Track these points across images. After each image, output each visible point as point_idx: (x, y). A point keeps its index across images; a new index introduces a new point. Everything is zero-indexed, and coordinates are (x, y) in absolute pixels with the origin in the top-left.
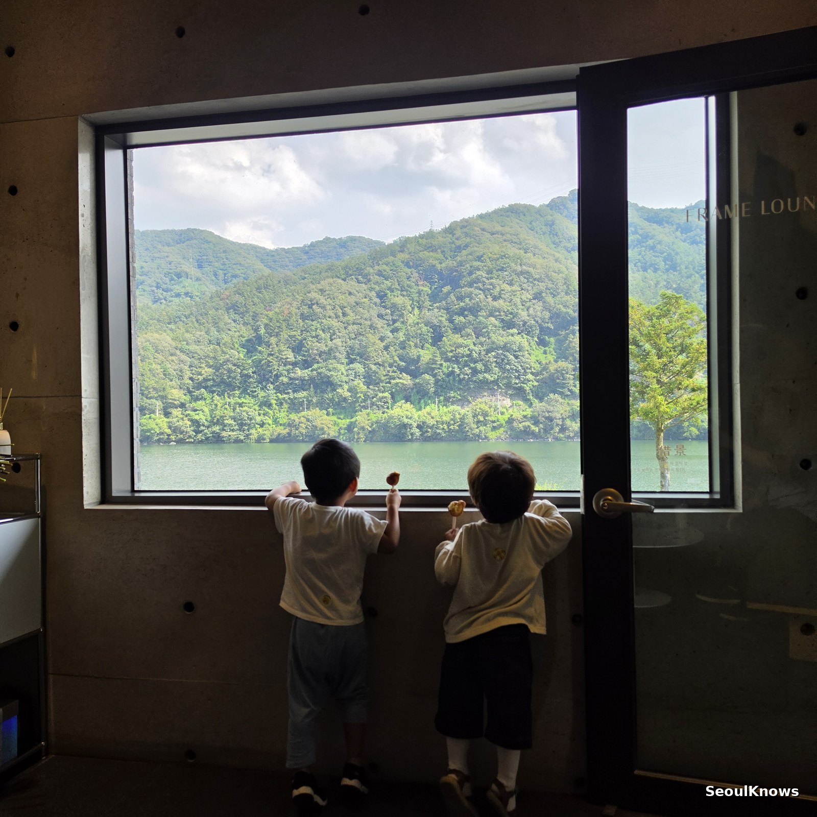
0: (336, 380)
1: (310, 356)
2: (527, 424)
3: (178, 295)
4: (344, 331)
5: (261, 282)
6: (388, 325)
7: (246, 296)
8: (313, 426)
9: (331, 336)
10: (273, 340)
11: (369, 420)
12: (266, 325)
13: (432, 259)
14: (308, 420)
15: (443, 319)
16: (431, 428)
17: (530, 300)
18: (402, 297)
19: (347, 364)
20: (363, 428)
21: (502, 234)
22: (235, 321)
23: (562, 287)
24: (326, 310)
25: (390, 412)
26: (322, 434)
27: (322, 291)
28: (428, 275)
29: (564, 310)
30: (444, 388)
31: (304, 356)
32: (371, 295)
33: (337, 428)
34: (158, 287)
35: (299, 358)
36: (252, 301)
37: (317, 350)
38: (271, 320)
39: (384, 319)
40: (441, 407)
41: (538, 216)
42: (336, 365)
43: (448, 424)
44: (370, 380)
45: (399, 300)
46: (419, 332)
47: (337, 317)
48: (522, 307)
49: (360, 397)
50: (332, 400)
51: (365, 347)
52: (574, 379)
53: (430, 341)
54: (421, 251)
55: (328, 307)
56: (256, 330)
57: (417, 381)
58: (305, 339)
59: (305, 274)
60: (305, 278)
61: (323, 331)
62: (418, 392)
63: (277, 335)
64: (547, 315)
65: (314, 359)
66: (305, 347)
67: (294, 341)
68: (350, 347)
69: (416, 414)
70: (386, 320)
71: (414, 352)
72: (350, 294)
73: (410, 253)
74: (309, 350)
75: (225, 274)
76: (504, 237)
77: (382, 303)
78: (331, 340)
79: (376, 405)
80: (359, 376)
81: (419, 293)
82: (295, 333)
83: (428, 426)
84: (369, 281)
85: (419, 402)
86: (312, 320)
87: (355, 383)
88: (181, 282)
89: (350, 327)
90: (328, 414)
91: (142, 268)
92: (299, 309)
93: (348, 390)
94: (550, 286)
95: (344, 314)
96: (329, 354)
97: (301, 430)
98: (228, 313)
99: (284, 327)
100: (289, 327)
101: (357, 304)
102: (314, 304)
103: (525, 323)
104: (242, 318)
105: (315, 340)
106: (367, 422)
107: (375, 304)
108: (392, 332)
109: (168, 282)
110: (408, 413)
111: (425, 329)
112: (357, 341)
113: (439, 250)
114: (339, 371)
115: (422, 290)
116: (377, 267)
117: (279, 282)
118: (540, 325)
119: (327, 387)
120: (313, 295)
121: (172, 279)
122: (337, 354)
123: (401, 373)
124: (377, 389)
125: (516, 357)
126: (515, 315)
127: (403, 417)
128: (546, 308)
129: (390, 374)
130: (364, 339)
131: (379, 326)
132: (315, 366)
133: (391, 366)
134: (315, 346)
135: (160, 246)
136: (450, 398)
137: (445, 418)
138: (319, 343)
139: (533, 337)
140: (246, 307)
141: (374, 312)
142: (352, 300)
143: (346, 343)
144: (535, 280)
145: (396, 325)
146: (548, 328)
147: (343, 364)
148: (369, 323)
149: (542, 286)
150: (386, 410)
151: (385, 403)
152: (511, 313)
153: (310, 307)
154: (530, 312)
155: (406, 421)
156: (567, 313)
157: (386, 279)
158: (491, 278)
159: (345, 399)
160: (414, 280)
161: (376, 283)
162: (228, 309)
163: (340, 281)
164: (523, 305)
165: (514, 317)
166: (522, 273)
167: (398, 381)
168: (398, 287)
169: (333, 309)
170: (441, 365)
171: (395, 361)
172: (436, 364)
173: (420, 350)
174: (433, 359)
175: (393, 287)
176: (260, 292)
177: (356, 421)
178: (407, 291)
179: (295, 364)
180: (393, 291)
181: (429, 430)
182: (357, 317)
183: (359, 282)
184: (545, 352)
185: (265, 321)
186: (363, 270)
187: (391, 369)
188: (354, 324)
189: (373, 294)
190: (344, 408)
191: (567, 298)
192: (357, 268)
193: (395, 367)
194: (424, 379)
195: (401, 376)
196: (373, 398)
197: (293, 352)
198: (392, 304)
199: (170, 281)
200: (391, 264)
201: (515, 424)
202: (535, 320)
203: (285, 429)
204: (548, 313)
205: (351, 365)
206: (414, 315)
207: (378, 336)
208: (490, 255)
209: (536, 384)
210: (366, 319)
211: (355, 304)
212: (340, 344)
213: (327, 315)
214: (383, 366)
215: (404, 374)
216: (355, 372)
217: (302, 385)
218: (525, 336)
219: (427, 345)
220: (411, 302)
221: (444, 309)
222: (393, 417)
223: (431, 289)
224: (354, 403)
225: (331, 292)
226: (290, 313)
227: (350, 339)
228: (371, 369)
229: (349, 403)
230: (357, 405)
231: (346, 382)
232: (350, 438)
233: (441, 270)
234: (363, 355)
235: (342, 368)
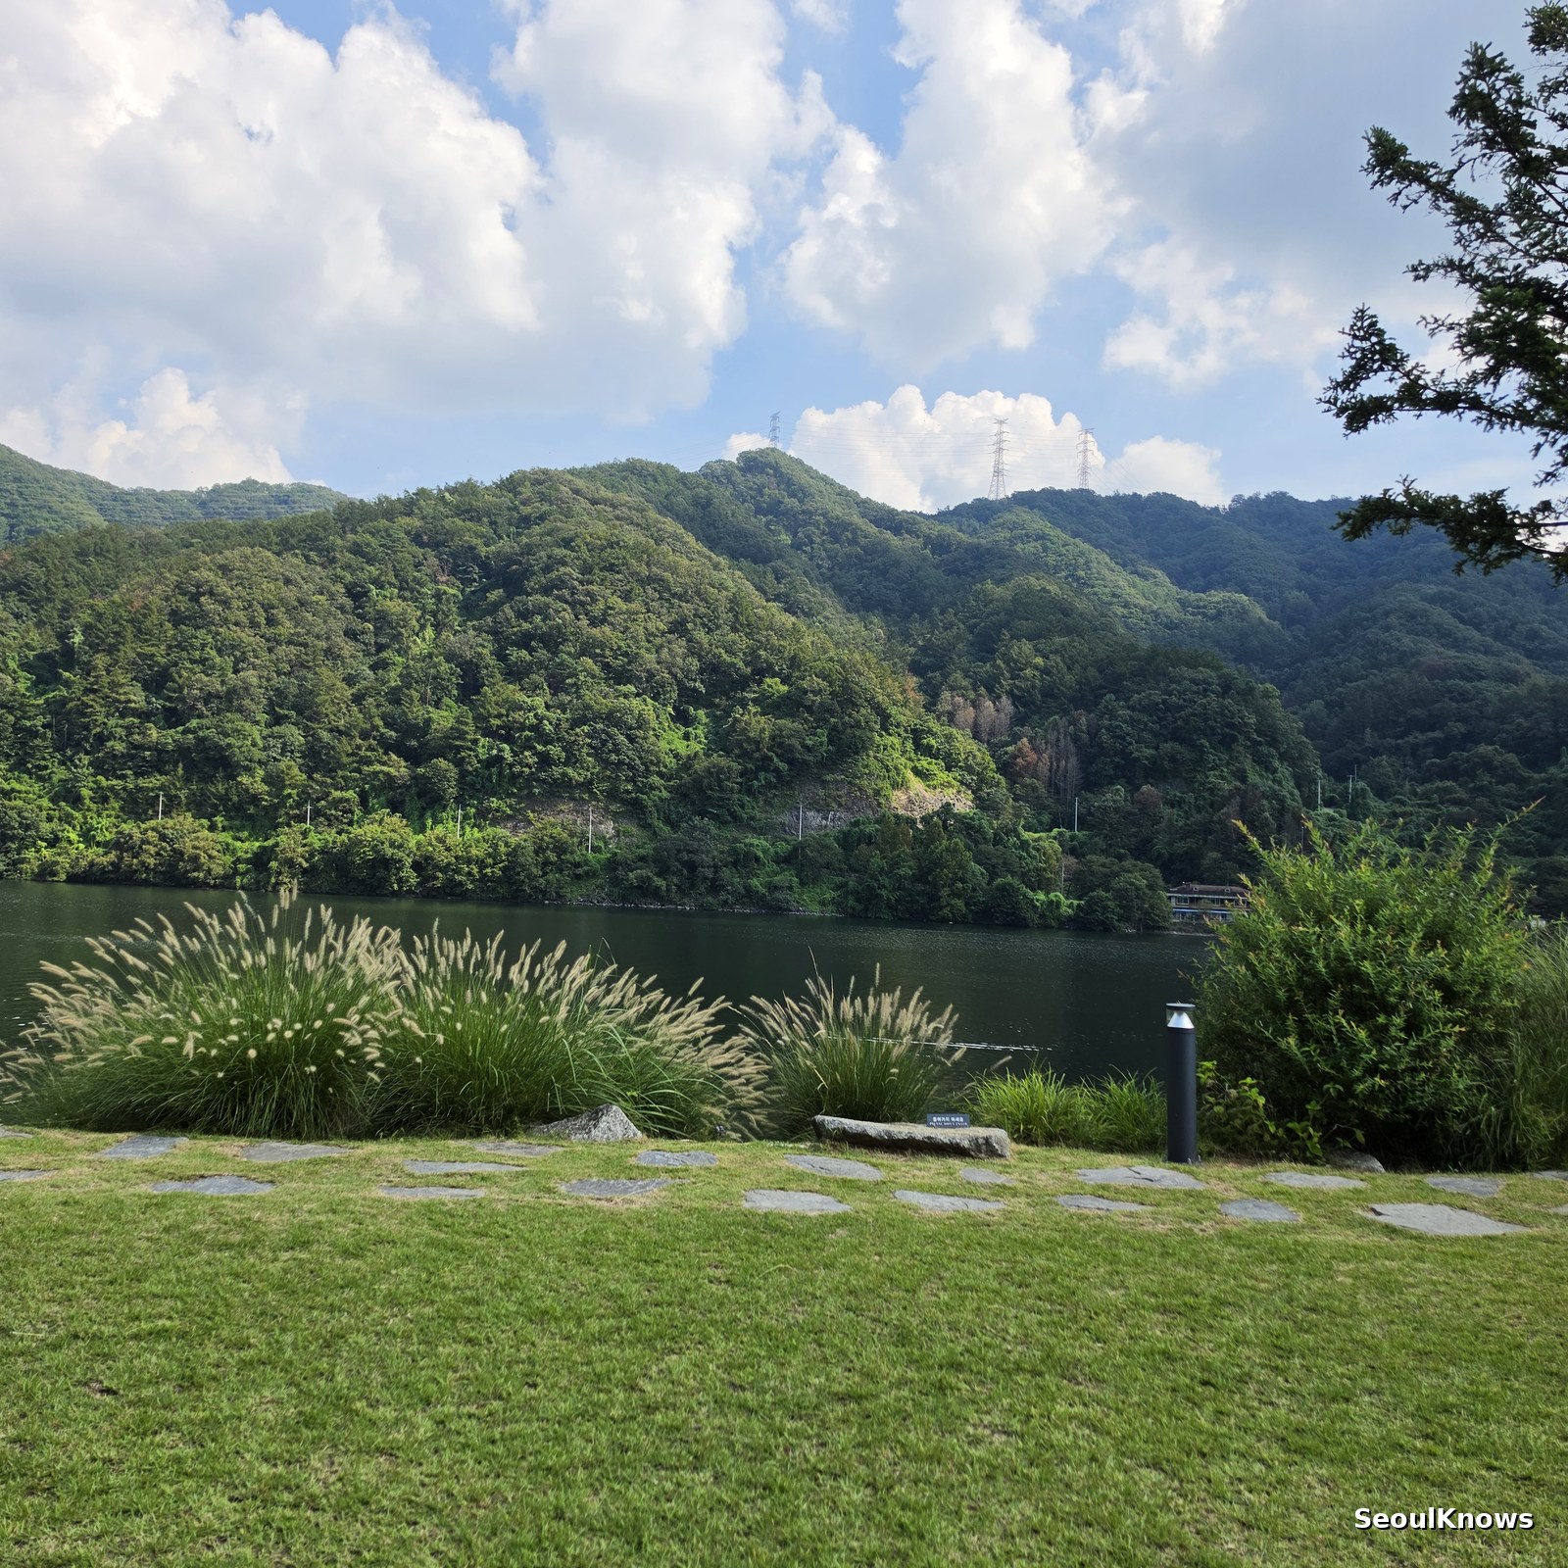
0: (239, 757)
1: (182, 700)
2: (644, 872)
4: (266, 656)
5: (88, 541)
6: (367, 654)
7: (51, 567)
8: (174, 850)
9: (236, 663)
10: (101, 660)
11: (305, 845)
12: (88, 628)
13: (471, 534)
14: (163, 838)
15: (485, 651)
16: (445, 869)
17: (663, 634)
18: (400, 601)
19: (269, 725)
20: (290, 863)
21: (614, 506)
22: (17, 617)
23: (725, 617)
24: (229, 608)
25: (356, 831)
26: (194, 871)
27: (225, 569)
28: (459, 563)
29: (728, 659)
30: (477, 790)
31: (169, 699)
32: (333, 589)
33: (229, 859)
35: (158, 703)
36: (64, 578)
37: (201, 689)
38: (99, 616)
39: (357, 640)
40: (468, 829)
41: (681, 487)
42: (239, 724)
43: (482, 864)
44: (316, 759)
45: (393, 605)
46: (432, 671)
47: (254, 625)
48: (648, 645)
49: (289, 796)
50: (224, 799)
51: (311, 692)
52: (740, 792)
53: (455, 692)
54: (447, 517)
55: (235, 603)
56: (63, 635)
57: (421, 770)
58: (176, 664)
59: (193, 536)
60: (192, 545)
61: (220, 652)
62: (420, 795)
63: (111, 650)
64: (694, 664)
65: (193, 708)
66: (174, 681)
67: (150, 667)
68: (277, 689)
69: (413, 840)
70: (363, 643)
71: (418, 712)
72: (288, 581)
73: (424, 518)
74: (180, 689)
76: (617, 512)
77: (356, 608)
78: (236, 672)
79: (325, 815)
80: (292, 752)
81: (438, 596)
82: (153, 649)
83: (437, 867)
84: (333, 561)
85: (422, 816)
86: (197, 628)
87: (282, 766)
89: (281, 650)
90: (212, 828)
92: (167, 599)
93: (263, 780)
94: (702, 610)
95: (271, 622)
96: (230, 700)
97: (144, 857)
99: (129, 636)
100: (140, 635)
101: (302, 603)
102: (203, 594)
103: (651, 675)
104: (34, 611)
105: (197, 668)
106: (300, 850)
107: (342, 608)
108: (374, 668)
110: (395, 836)
111: (445, 667)
112: (293, 680)
113: (485, 520)
114: (249, 735)
115: (445, 593)
116: (350, 536)
117: (132, 546)
118: (679, 683)
119: (216, 769)
120: (205, 574)
122: (246, 702)
123: (386, 753)
124: (329, 780)
125: (631, 739)
126: (632, 658)
127: (383, 843)
128: (693, 650)
129: (362, 753)
130: (310, 676)
131: (346, 653)
132: (194, 723)
133: (365, 735)
134: (196, 681)
136: (489, 810)
137: (474, 852)
138: (207, 675)
139: (665, 705)
140: (48, 590)
141: (338, 624)
142: (290, 594)
143: (268, 680)
144: (674, 595)
145: (384, 655)
146: (695, 690)
147: (257, 723)
148: (323, 644)
149: (687, 609)
150: (346, 827)
151: (345, 812)
152: (626, 654)
153: (194, 598)
154: (663, 656)
155: (389, 851)
156: (734, 665)
157: (370, 562)
158: (591, 583)
159: (255, 799)
160: (429, 571)
161: (347, 567)
163: (269, 554)
164: (649, 641)
165: (629, 663)
166: (650, 580)
168: (394, 580)
169: (245, 609)
170: (475, 742)
171: (375, 728)
172: (464, 739)
173: (431, 709)
174: (458, 730)
175: (383, 578)
176: (83, 562)
177: (277, 845)
178: (412, 591)
179: (145, 716)
180: (382, 587)
181: (440, 875)
182: (299, 630)
183: (307, 558)
184: (686, 737)
185: (86, 617)
186: (321, 539)
187: (365, 744)
188: (290, 643)
189: (340, 589)
190: (251, 817)
191: (732, 636)
192: (309, 535)
193: (374, 739)
194: (436, 768)
195: (386, 758)
196: (318, 800)
197: (145, 688)
198: (378, 612)
200: (383, 534)
201: (620, 872)
202: (670, 673)
203: (107, 853)
204: (696, 662)
205: (275, 729)
206: (424, 639)
207: (341, 672)
208: (589, 539)
209: (665, 794)
210: (318, 637)
211: (296, 604)
212: (255, 681)
213: (232, 618)
214: (347, 735)
215: (394, 757)
216: (284, 744)
217: (160, 760)
218: (649, 700)
219: (446, 700)
220: (419, 613)
221: (487, 633)
222: (361, 841)
223: (463, 592)
224: (275, 808)
225: (245, 574)
226: (146, 607)
227: (279, 674)
228: (320, 740)
229: (264, 807)
230: (282, 812)
231: (260, 762)
232: (257, 882)
233: (487, 557)
234: (305, 709)
235: (256, 733)
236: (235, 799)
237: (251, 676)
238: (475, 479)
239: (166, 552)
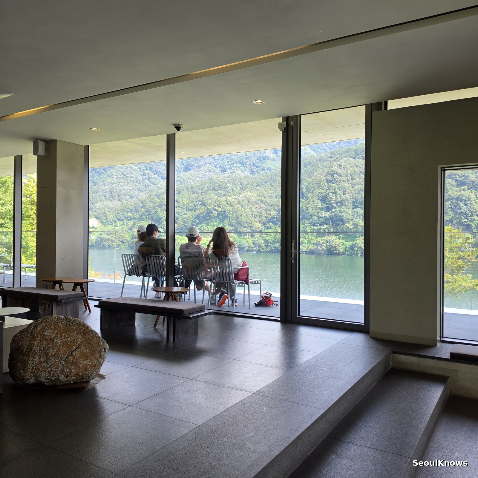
0: (345, 219)
1: (331, 204)
8: (330, 245)
9: (344, 192)
10: (310, 195)
14: (327, 242)
19: (353, 209)
20: (360, 248)
26: (335, 250)
31: (327, 204)
33: (344, 247)
35: (324, 205)
37: (335, 201)
38: (309, 184)
42: (345, 209)
49: (359, 229)
50: (342, 230)
58: (328, 194)
61: (339, 189)
63: (312, 192)
65: (333, 206)
66: (328, 199)
67: (322, 195)
68: (355, 198)
74: (330, 201)
78: (344, 195)
80: (360, 216)
82: (323, 191)
87: (357, 220)
90: (339, 239)
93: (352, 225)
97: (323, 247)
99: (316, 188)
100: (320, 187)
105: (334, 195)
106: (362, 244)
114: (348, 212)
119: (340, 222)
122: (347, 203)
132: (333, 210)
134: (333, 198)
138: (336, 197)
143: (353, 196)
147: (350, 209)
159: (350, 230)
177: (356, 243)
179: (321, 209)
185: (306, 184)
190: (349, 235)
197: (321, 202)
203: (314, 246)
212: (349, 197)
216: (358, 214)
217: (325, 221)
227: (355, 194)
229: (353, 232)
231: (351, 220)
232: (352, 253)
234: (363, 203)
236: (345, 230)
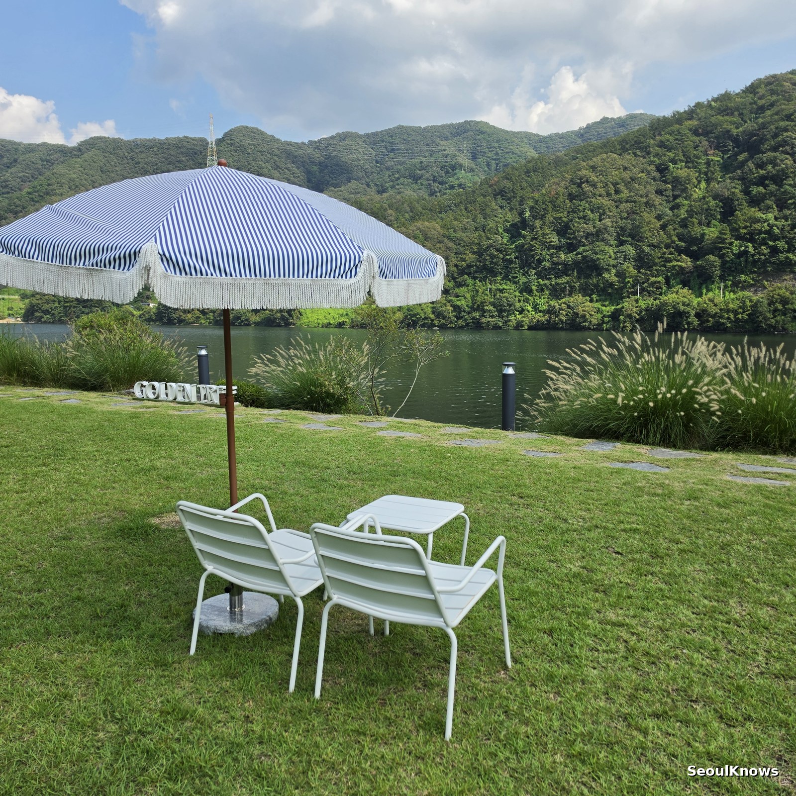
0: (603, 264)
1: (575, 238)
3: (452, 187)
4: (615, 210)
5: (530, 165)
6: (668, 202)
7: (514, 181)
8: (574, 313)
9: (600, 216)
10: (538, 223)
11: (637, 307)
12: (532, 208)
13: (729, 124)
14: (569, 307)
15: (737, 191)
16: (713, 316)
18: (686, 169)
19: (617, 246)
20: (630, 316)
22: (501, 207)
24: (596, 188)
25: (664, 298)
26: (584, 322)
27: (593, 168)
28: (721, 141)
30: (732, 271)
31: (569, 238)
32: (649, 169)
33: (600, 316)
34: (434, 181)
35: (564, 241)
36: (520, 186)
37: (584, 232)
38: (536, 202)
39: (663, 195)
40: (727, 293)
42: (603, 248)
43: (736, 313)
44: (642, 262)
45: (681, 171)
46: (705, 206)
47: (609, 195)
49: (629, 282)
50: (596, 286)
51: (639, 226)
53: (719, 217)
54: (713, 116)
55: (599, 185)
56: (521, 214)
57: (699, 263)
58: (571, 221)
59: (578, 153)
60: (577, 158)
61: (592, 211)
62: (699, 276)
63: (542, 217)
65: (580, 241)
66: (571, 229)
67: (560, 224)
68: (621, 227)
69: (695, 301)
70: (666, 196)
71: (697, 230)
72: (625, 169)
73: (699, 119)
74: (574, 232)
75: (497, 164)
77: (662, 177)
78: (600, 220)
79: (647, 291)
80: (629, 259)
81: (708, 163)
82: (561, 215)
83: (709, 315)
84: (649, 153)
85: (700, 288)
86: (581, 200)
87: (625, 267)
88: (456, 174)
89: (623, 206)
90: (591, 301)
91: (421, 162)
92: (567, 188)
93: (615, 275)
95: (617, 192)
96: (597, 236)
97: (561, 317)
98: (495, 199)
99: (550, 209)
100: (556, 207)
101: (633, 179)
102: (584, 183)
104: (508, 203)
105: (582, 221)
106: (635, 309)
107: (654, 179)
108: (672, 209)
109: (444, 175)
110: (685, 300)
111: (712, 203)
112: (629, 221)
113: (736, 113)
114: (607, 253)
115: (712, 160)
116: (658, 138)
117: (549, 164)
119: (592, 271)
120: (584, 172)
121: (447, 172)
122: (606, 236)
123: (679, 255)
124: (649, 272)
127: (678, 304)
129: (666, 256)
130: (637, 218)
131: (657, 203)
132: (581, 249)
133: (667, 246)
134: (581, 228)
135: (438, 140)
136: (739, 282)
137: (731, 306)
138: (587, 224)
140: (514, 192)
141: (652, 188)
142: (627, 175)
143: (616, 223)
145: (678, 201)
147: (611, 246)
148: (644, 200)
150: (658, 296)
151: (657, 288)
153: (579, 186)
155: (682, 308)
157: (669, 150)
159: (611, 285)
160: (703, 149)
161: (657, 155)
162: (495, 195)
163: (615, 156)
167: (675, 263)
168: (682, 158)
169: (604, 187)
170: (731, 244)
171: (673, 242)
172: (725, 243)
173: (704, 228)
174: (720, 238)
175: (676, 158)
176: (528, 176)
177: (623, 307)
178: (693, 162)
179: (558, 248)
180: (676, 163)
181: (711, 319)
182: (632, 194)
183: (635, 155)
185: (531, 203)
186: (642, 143)
187: (668, 251)
188: (627, 201)
189: (653, 168)
190: (610, 294)
192: (636, 142)
193: (673, 248)
194: (708, 260)
195: (679, 258)
196: (643, 283)
197: (558, 234)
198: (674, 177)
199: (446, 174)
200: (676, 133)
203: (544, 316)
205: (621, 248)
206: (700, 189)
207: (654, 214)
210: (641, 196)
211: (630, 180)
212: (610, 224)
213: (598, 193)
214: (658, 247)
215: (684, 257)
216: (625, 256)
217: (566, 269)
219: (714, 222)
220: (697, 174)
221: (738, 180)
222: (667, 303)
223: (723, 158)
224: (621, 289)
225: (604, 169)
226: (557, 194)
227: (621, 219)
228: (643, 251)
229: (616, 289)
230: (625, 290)
231: (613, 266)
232: (613, 326)
233: (737, 135)
234: (635, 236)
235: (610, 250)
236: (602, 285)
237: (608, 222)
238: (729, 90)
239: (565, 164)
